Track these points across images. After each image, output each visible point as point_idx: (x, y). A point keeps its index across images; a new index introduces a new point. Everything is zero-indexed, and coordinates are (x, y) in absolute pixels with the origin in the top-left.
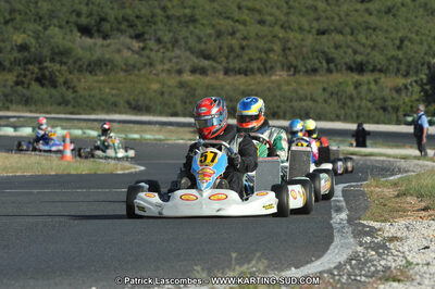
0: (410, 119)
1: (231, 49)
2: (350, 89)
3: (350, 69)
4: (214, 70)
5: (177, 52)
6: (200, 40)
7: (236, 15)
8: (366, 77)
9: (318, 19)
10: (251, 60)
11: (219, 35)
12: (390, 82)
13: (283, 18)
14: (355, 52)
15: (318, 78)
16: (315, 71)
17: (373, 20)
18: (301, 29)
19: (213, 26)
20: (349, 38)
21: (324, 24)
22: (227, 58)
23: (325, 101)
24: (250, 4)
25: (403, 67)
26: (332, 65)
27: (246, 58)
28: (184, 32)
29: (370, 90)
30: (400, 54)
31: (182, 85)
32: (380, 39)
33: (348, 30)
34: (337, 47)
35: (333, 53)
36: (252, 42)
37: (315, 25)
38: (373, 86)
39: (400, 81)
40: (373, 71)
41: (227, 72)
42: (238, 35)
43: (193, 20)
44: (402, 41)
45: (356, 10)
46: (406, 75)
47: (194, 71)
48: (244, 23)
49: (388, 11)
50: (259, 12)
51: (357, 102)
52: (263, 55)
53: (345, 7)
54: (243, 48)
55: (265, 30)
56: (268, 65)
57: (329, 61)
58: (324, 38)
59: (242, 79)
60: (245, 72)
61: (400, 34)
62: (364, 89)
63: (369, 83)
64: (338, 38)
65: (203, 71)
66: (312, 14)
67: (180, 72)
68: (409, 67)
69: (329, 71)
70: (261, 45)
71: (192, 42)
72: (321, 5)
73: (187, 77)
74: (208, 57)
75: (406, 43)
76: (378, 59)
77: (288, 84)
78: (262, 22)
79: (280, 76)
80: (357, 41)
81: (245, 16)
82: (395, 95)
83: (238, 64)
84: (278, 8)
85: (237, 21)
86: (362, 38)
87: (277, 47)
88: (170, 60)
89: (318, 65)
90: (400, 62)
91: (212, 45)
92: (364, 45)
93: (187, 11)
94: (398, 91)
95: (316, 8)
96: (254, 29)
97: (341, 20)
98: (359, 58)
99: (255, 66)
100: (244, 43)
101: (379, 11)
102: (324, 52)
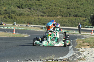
0: (86, 27)
1: (49, 11)
2: (74, 20)
3: (74, 16)
4: (45, 16)
5: (38, 12)
6: (42, 9)
7: (50, 4)
8: (77, 18)
9: (67, 5)
10: (53, 14)
11: (47, 8)
12: (82, 19)
13: (60, 5)
14: (75, 13)
15: (67, 18)
16: (66, 16)
17: (79, 6)
18: (64, 8)
19: (45, 7)
20: (74, 9)
21: (69, 7)
22: (48, 13)
23: (69, 23)
24: (53, 2)
25: (85, 16)
26: (70, 15)
27: (52, 13)
28: (39, 8)
29: (78, 20)
30: (84, 13)
31: (39, 19)
32: (80, 10)
33: (73, 8)
34: (71, 11)
35: (70, 12)
36: (54, 10)
37: (67, 7)
38: (79, 20)
39: (84, 19)
40: (79, 16)
41: (48, 16)
42: (51, 9)
43: (41, 5)
44: (85, 10)
45: (75, 4)
46: (86, 17)
47: (41, 16)
48: (52, 6)
49: (82, 4)
50: (55, 4)
51: (75, 23)
52: (56, 13)
53: (73, 3)
54: (51, 11)
55: (56, 8)
56: (57, 15)
57: (70, 14)
58: (68, 9)
59: (51, 18)
60: (52, 16)
61: (84, 9)
62: (77, 20)
63: (78, 19)
64: (72, 9)
65: (43, 16)
66: (66, 5)
67: (38, 16)
68: (86, 16)
69: (70, 16)
70: (55, 11)
71: (41, 10)
72: (68, 3)
73: (40, 17)
74: (44, 13)
75: (86, 11)
76: (80, 14)
77: (61, 19)
78: (56, 6)
79: (59, 17)
80: (76, 10)
81: (52, 5)
82: (83, 22)
83: (50, 15)
84: (59, 3)
85: (51, 6)
86: (77, 9)
87: (59, 11)
88: (36, 14)
89: (67, 15)
90: (84, 15)
91: (45, 10)
92: (77, 11)
93: (40, 3)
94: (84, 21)
95: (67, 3)
96: (54, 7)
97: (72, 6)
98: (76, 14)
99: (54, 15)
100: (52, 10)
101: (80, 4)
102: (68, 12)
